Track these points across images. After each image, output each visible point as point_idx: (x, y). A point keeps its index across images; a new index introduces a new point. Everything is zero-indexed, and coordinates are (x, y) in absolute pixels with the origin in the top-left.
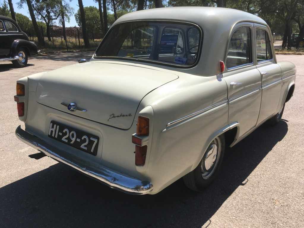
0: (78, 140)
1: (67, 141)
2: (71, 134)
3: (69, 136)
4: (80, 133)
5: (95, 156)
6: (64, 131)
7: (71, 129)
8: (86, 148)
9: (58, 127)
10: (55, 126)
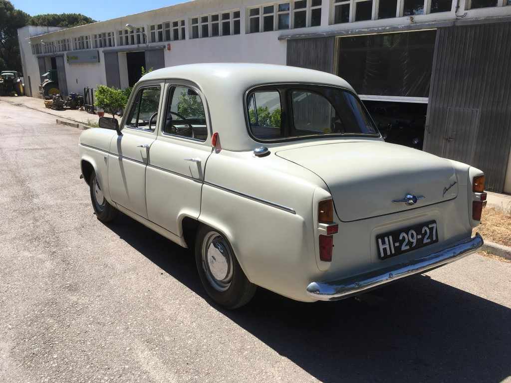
0: (420, 237)
1: (408, 247)
2: (410, 236)
3: (409, 239)
4: (418, 228)
5: (438, 243)
6: (401, 238)
7: (406, 230)
8: (429, 240)
9: (391, 238)
10: (386, 239)
